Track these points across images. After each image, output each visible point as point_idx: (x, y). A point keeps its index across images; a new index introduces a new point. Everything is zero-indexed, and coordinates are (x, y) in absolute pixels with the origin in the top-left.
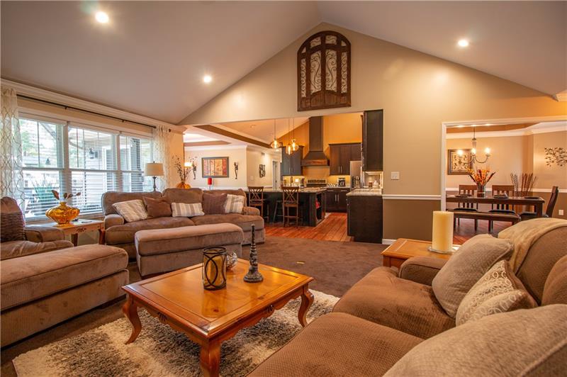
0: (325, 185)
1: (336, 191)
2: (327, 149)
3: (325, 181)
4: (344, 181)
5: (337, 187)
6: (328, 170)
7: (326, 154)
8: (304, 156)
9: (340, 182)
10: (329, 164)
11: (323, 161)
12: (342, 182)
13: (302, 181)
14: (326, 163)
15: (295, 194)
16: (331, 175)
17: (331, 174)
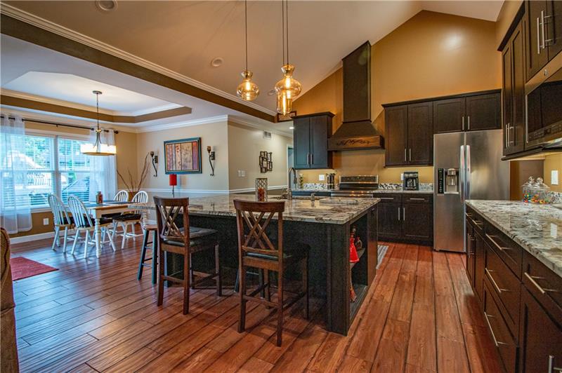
0: (376, 186)
1: (400, 199)
2: (380, 116)
3: (374, 179)
4: (416, 178)
5: (401, 191)
6: (381, 157)
7: (376, 126)
8: (334, 132)
9: (407, 179)
10: (382, 145)
11: (370, 138)
12: (411, 180)
13: (331, 178)
14: (377, 144)
15: (273, 223)
16: (387, 166)
17: (388, 164)
